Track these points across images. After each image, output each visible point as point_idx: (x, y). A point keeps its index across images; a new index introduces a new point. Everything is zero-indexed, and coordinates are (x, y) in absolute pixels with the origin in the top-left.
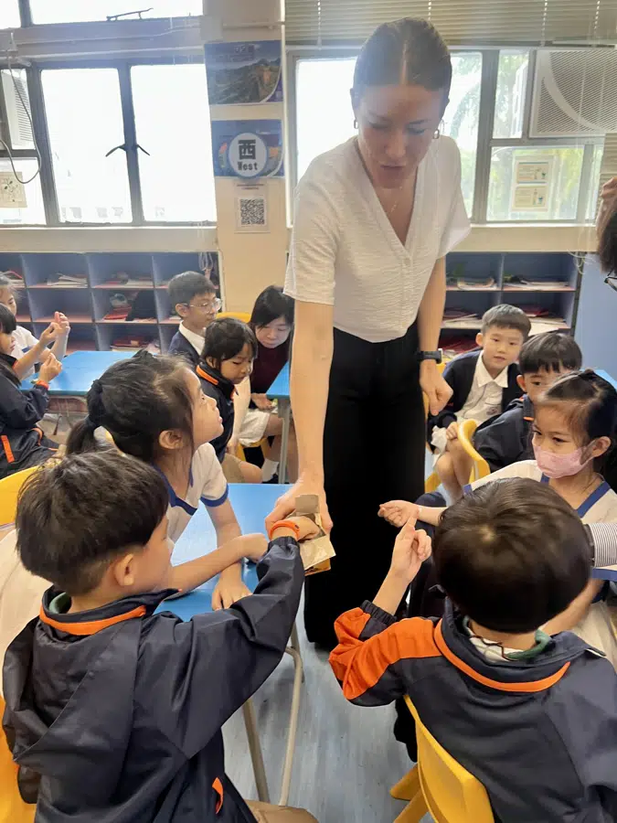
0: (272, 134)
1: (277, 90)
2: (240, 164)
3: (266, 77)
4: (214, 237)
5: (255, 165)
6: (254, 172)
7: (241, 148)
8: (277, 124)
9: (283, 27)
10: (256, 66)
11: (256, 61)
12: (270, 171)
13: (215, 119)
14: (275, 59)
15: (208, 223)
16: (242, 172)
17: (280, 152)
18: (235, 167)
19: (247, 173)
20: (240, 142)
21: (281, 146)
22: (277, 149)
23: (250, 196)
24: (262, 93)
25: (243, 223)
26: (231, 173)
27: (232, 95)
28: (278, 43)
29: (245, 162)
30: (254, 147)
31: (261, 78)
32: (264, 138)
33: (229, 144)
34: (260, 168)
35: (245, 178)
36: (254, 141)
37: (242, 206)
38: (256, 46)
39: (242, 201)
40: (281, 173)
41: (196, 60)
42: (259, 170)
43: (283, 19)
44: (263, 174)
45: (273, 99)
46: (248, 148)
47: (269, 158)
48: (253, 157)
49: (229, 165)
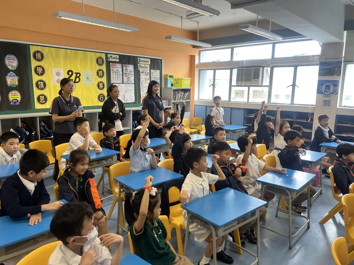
0: (335, 84)
1: (339, 73)
2: (325, 91)
3: (336, 70)
4: (314, 109)
5: (330, 91)
6: (329, 93)
8: (338, 81)
9: (343, 58)
10: (333, 67)
12: (334, 93)
13: (320, 80)
14: (340, 66)
15: (313, 105)
16: (325, 93)
17: (338, 88)
19: (327, 93)
20: (326, 85)
21: (338, 87)
22: (337, 87)
23: (327, 99)
24: (334, 74)
25: (323, 106)
26: (323, 93)
27: (325, 74)
28: (342, 61)
29: (326, 90)
30: (330, 87)
31: (335, 70)
32: (333, 85)
33: (322, 86)
34: (331, 92)
35: (326, 94)
36: (330, 85)
37: (324, 101)
38: (334, 63)
39: (324, 100)
40: (337, 93)
41: (317, 65)
43: (343, 56)
44: (332, 93)
45: (338, 75)
46: (328, 87)
47: (334, 90)
48: (329, 89)
49: (322, 91)
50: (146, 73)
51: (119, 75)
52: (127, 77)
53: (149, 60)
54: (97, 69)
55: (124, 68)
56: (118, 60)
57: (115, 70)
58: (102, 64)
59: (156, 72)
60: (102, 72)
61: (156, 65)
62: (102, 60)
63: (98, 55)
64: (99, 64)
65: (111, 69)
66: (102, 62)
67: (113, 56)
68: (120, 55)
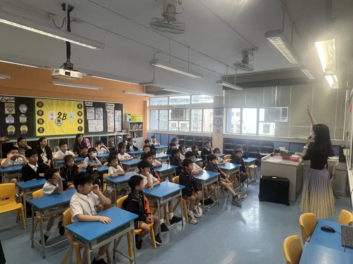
4: (212, 134)
10: (220, 110)
13: (214, 117)
15: (211, 132)
20: (217, 121)
25: (216, 133)
26: (215, 125)
28: (223, 107)
29: (217, 123)
30: (219, 122)
31: (221, 112)
32: (220, 120)
33: (215, 121)
34: (219, 124)
38: (220, 108)
39: (217, 129)
41: (212, 109)
43: (224, 104)
44: (220, 125)
45: (222, 115)
47: (221, 123)
50: (112, 113)
51: (92, 114)
52: (98, 116)
53: (114, 104)
54: (78, 111)
55: (96, 110)
56: (92, 105)
57: (90, 111)
58: (81, 108)
59: (119, 112)
60: (81, 113)
61: (118, 108)
62: (81, 106)
64: (79, 108)
65: (87, 111)
67: (89, 103)
68: (93, 102)
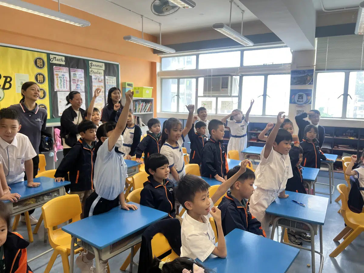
0: (308, 93)
1: (311, 82)
2: (298, 101)
3: (308, 78)
5: (303, 101)
7: (298, 97)
8: (310, 90)
9: (315, 66)
11: (306, 75)
13: (292, 89)
14: (311, 74)
16: (299, 103)
17: (311, 98)
18: (296, 101)
21: (311, 96)
23: (300, 109)
24: (307, 82)
26: (295, 103)
27: (297, 83)
28: (313, 70)
29: (299, 100)
30: (303, 96)
32: (306, 94)
34: (304, 102)
35: (298, 104)
37: (297, 112)
39: (297, 110)
40: (310, 103)
42: (303, 102)
43: (315, 64)
48: (302, 99)
49: (295, 101)
52: (75, 84)
54: (36, 73)
55: (72, 73)
56: (64, 63)
58: (42, 66)
59: (112, 79)
60: (42, 76)
61: (111, 71)
62: (42, 62)
63: (37, 55)
64: (38, 67)
65: (55, 73)
66: (42, 64)
67: (58, 57)
68: (66, 57)
